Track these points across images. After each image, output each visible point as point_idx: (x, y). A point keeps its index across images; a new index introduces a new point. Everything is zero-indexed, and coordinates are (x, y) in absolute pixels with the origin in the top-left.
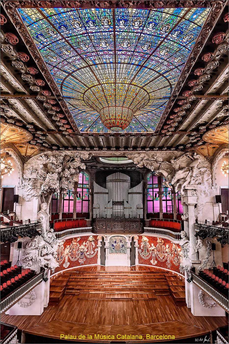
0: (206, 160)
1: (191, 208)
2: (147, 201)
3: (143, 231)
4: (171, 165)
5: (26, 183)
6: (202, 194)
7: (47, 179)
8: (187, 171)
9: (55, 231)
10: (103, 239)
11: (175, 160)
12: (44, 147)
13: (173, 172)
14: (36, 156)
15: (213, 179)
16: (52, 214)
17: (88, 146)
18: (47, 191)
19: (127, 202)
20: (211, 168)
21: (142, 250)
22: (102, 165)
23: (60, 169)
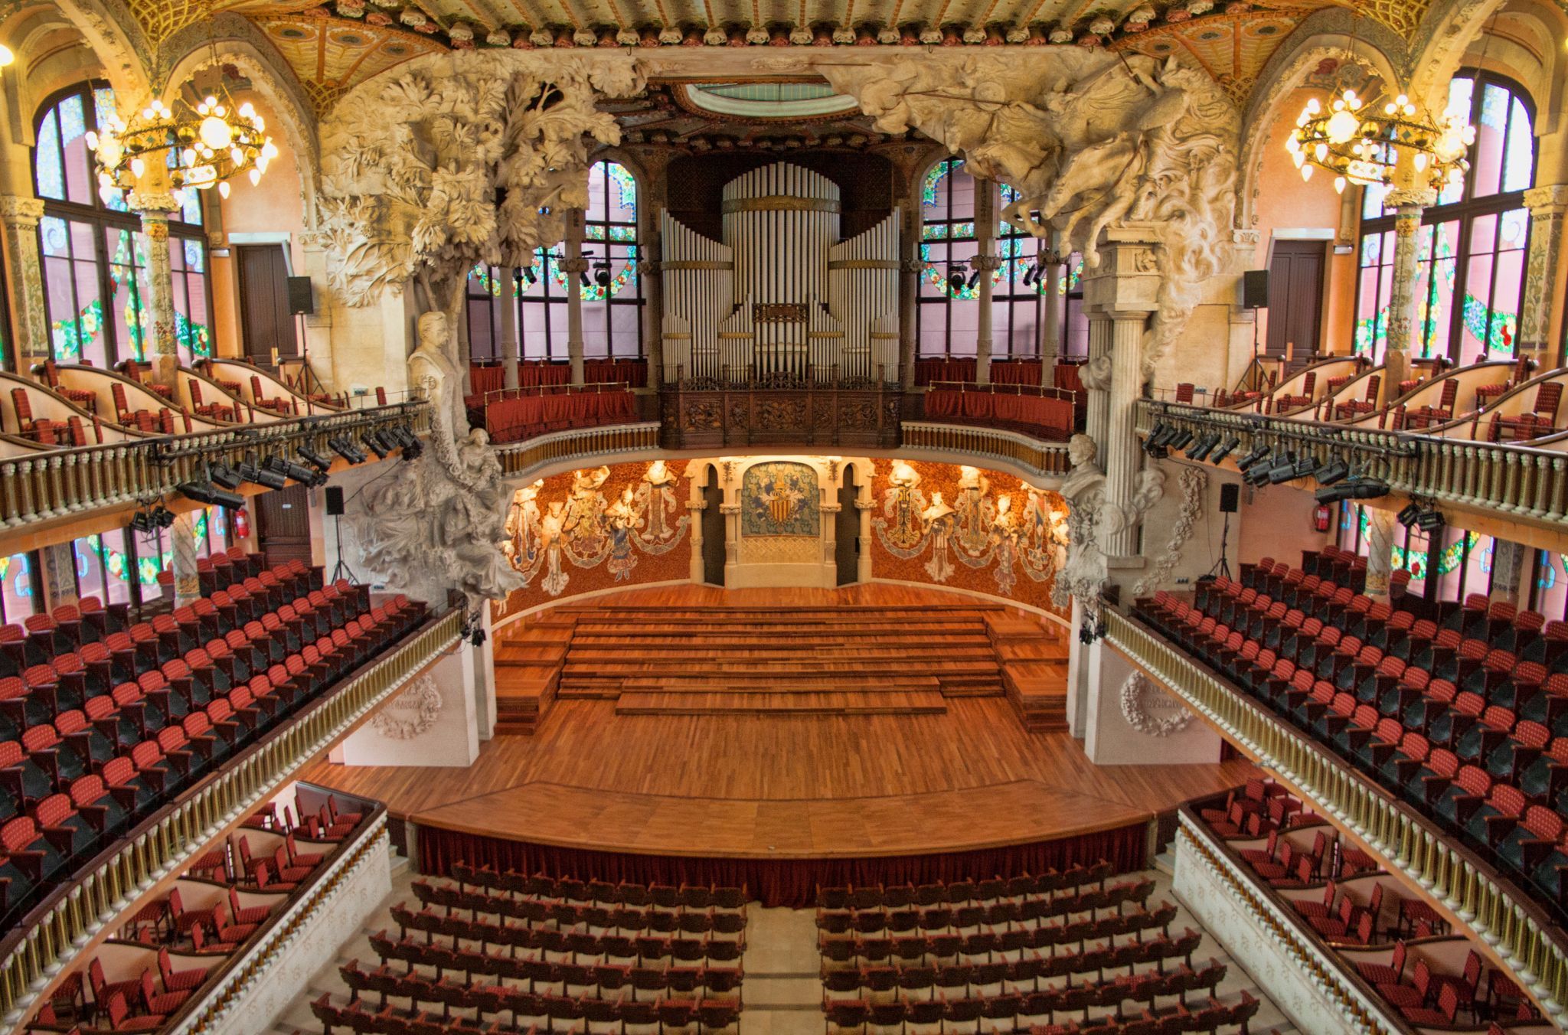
0: (1218, 94)
1: (1129, 334)
2: (921, 300)
3: (897, 440)
4: (1047, 124)
5: (338, 219)
6: (1186, 266)
7: (437, 197)
8: (1122, 151)
9: (492, 441)
10: (712, 473)
11: (1070, 97)
12: (408, 28)
13: (1053, 154)
14: (370, 84)
15: (1244, 194)
16: (474, 366)
17: (628, 22)
18: (439, 256)
19: (826, 307)
20: (1242, 139)
21: (891, 523)
22: (700, 126)
23: (494, 146)
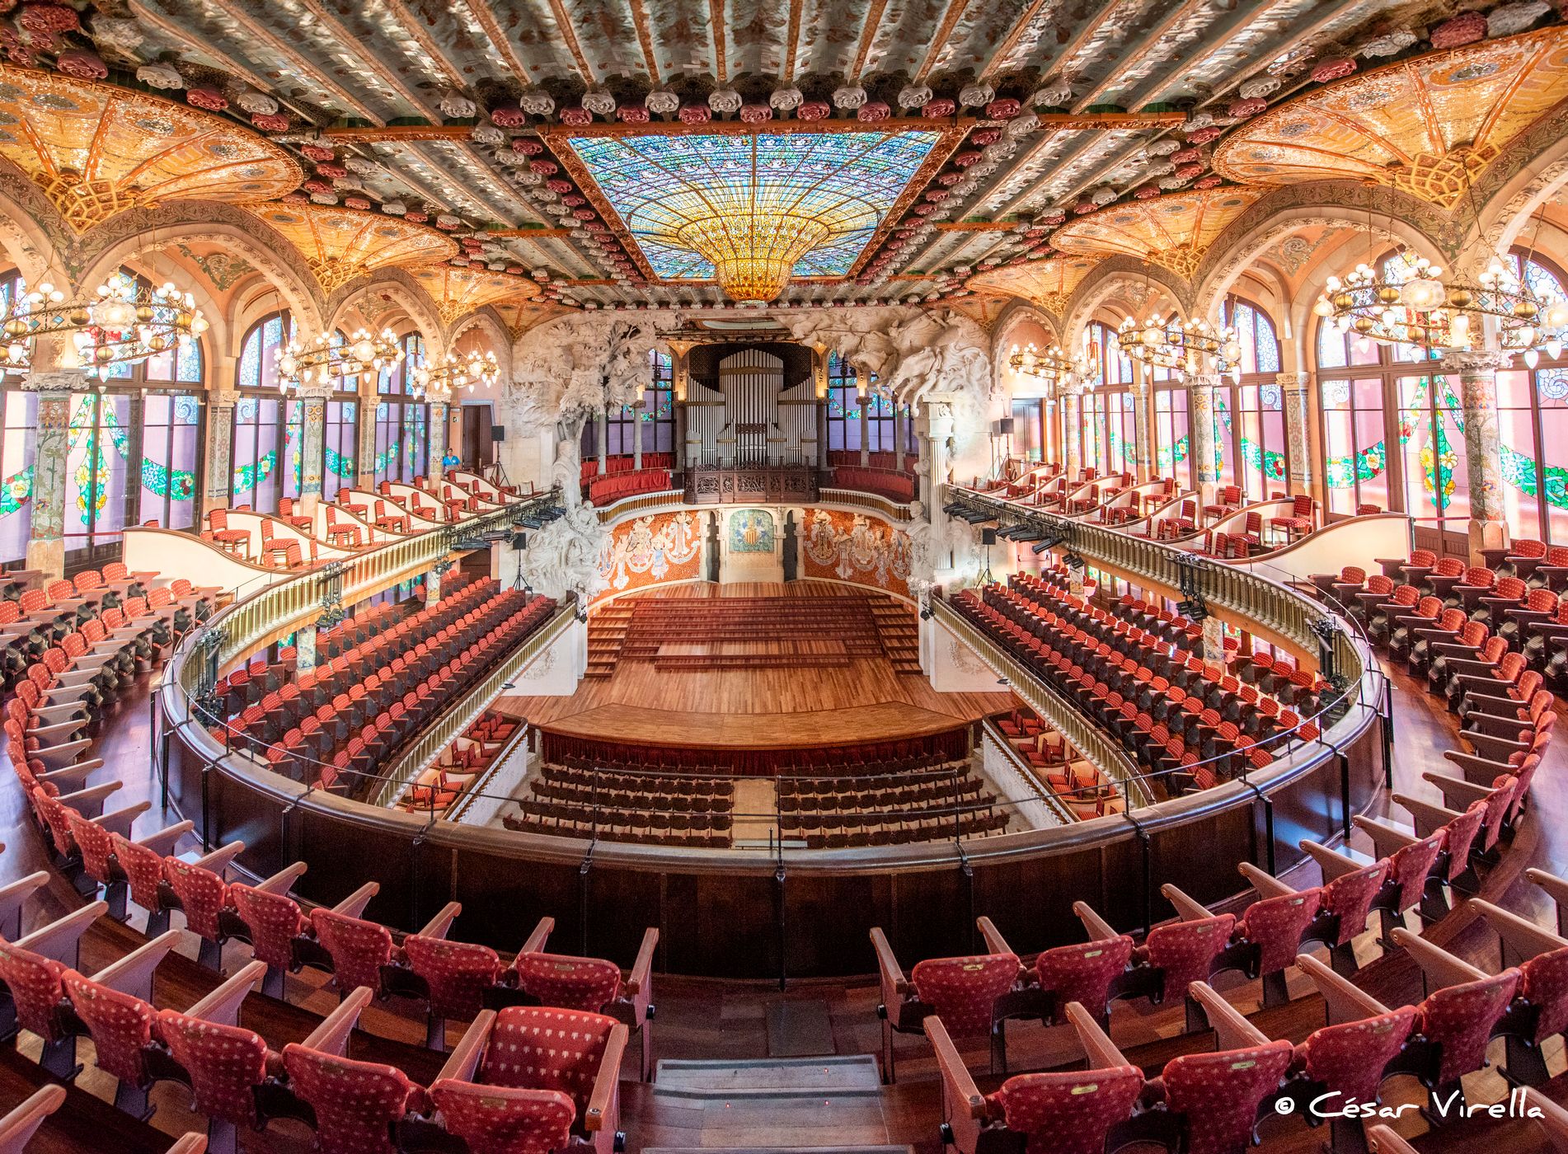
0: (978, 328)
1: (940, 448)
2: (828, 419)
3: (818, 498)
4: (890, 343)
5: (521, 394)
7: (573, 384)
8: (929, 357)
9: (594, 506)
10: (713, 515)
11: (900, 330)
12: (565, 306)
13: (893, 358)
14: (541, 327)
15: (995, 376)
16: (584, 463)
17: (676, 302)
19: (776, 425)
20: (991, 349)
21: (815, 544)
23: (604, 358)
